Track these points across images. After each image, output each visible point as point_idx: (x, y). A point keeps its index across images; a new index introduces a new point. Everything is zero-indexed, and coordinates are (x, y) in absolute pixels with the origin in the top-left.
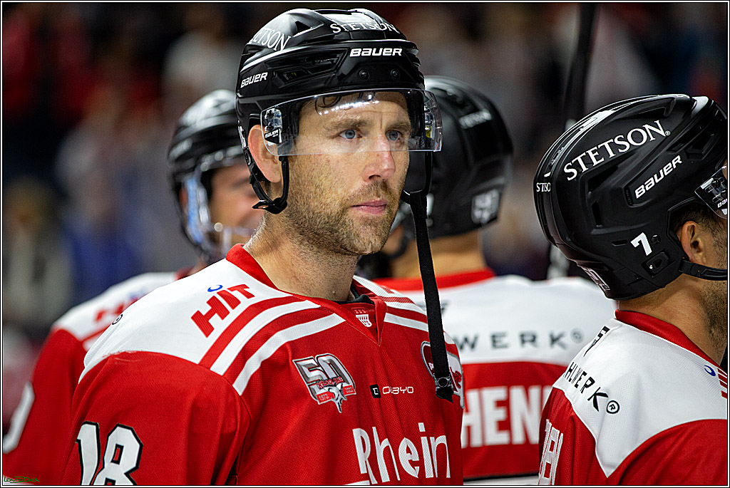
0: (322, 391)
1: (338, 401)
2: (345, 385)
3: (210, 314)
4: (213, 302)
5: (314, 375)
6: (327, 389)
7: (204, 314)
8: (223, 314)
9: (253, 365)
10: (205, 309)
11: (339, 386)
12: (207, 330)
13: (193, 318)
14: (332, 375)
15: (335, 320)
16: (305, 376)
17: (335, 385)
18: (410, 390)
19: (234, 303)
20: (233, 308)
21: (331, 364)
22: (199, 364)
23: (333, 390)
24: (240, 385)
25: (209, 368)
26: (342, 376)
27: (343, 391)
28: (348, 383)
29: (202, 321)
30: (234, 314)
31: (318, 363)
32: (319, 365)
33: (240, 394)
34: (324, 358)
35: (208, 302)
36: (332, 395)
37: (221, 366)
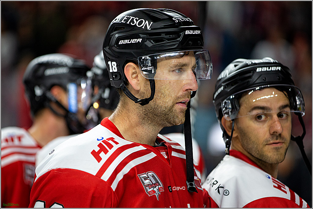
0: (151, 190)
1: (157, 195)
2: (160, 187)
3: (99, 152)
4: (100, 145)
5: (147, 182)
6: (152, 188)
7: (97, 151)
8: (106, 152)
9: (120, 177)
10: (97, 149)
11: (157, 187)
12: (99, 159)
13: (91, 153)
14: (154, 182)
15: (152, 155)
16: (143, 182)
17: (156, 187)
18: (184, 188)
19: (111, 147)
20: (110, 149)
21: (153, 176)
22: (96, 176)
23: (155, 189)
24: (114, 186)
25: (100, 178)
26: (158, 182)
27: (159, 189)
28: (161, 186)
29: (96, 155)
30: (111, 152)
31: (148, 176)
32: (148, 177)
33: (114, 190)
34: (150, 174)
35: (98, 146)
36: (154, 192)
37: (105, 177)
